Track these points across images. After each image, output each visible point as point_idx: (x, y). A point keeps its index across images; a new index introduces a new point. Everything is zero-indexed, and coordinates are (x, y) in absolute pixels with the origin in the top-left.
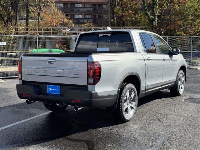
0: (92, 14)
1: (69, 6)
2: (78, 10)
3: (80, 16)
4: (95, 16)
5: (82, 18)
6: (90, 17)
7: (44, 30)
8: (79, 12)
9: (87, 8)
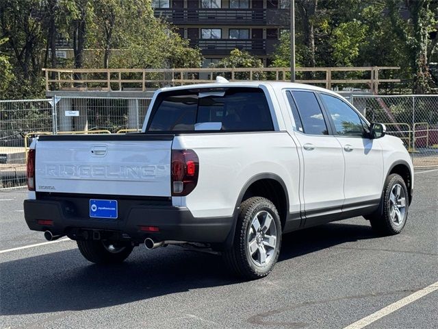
0: (251, 27)
1: (186, 6)
2: (210, 18)
3: (217, 33)
4: (257, 32)
5: (221, 40)
6: (245, 34)
7: (124, 76)
8: (212, 22)
9: (236, 10)
